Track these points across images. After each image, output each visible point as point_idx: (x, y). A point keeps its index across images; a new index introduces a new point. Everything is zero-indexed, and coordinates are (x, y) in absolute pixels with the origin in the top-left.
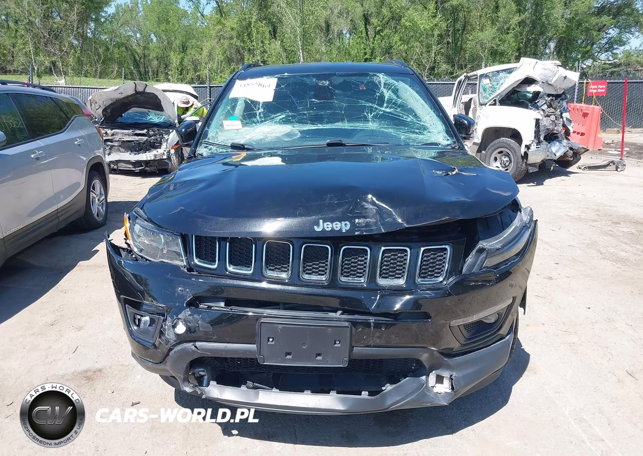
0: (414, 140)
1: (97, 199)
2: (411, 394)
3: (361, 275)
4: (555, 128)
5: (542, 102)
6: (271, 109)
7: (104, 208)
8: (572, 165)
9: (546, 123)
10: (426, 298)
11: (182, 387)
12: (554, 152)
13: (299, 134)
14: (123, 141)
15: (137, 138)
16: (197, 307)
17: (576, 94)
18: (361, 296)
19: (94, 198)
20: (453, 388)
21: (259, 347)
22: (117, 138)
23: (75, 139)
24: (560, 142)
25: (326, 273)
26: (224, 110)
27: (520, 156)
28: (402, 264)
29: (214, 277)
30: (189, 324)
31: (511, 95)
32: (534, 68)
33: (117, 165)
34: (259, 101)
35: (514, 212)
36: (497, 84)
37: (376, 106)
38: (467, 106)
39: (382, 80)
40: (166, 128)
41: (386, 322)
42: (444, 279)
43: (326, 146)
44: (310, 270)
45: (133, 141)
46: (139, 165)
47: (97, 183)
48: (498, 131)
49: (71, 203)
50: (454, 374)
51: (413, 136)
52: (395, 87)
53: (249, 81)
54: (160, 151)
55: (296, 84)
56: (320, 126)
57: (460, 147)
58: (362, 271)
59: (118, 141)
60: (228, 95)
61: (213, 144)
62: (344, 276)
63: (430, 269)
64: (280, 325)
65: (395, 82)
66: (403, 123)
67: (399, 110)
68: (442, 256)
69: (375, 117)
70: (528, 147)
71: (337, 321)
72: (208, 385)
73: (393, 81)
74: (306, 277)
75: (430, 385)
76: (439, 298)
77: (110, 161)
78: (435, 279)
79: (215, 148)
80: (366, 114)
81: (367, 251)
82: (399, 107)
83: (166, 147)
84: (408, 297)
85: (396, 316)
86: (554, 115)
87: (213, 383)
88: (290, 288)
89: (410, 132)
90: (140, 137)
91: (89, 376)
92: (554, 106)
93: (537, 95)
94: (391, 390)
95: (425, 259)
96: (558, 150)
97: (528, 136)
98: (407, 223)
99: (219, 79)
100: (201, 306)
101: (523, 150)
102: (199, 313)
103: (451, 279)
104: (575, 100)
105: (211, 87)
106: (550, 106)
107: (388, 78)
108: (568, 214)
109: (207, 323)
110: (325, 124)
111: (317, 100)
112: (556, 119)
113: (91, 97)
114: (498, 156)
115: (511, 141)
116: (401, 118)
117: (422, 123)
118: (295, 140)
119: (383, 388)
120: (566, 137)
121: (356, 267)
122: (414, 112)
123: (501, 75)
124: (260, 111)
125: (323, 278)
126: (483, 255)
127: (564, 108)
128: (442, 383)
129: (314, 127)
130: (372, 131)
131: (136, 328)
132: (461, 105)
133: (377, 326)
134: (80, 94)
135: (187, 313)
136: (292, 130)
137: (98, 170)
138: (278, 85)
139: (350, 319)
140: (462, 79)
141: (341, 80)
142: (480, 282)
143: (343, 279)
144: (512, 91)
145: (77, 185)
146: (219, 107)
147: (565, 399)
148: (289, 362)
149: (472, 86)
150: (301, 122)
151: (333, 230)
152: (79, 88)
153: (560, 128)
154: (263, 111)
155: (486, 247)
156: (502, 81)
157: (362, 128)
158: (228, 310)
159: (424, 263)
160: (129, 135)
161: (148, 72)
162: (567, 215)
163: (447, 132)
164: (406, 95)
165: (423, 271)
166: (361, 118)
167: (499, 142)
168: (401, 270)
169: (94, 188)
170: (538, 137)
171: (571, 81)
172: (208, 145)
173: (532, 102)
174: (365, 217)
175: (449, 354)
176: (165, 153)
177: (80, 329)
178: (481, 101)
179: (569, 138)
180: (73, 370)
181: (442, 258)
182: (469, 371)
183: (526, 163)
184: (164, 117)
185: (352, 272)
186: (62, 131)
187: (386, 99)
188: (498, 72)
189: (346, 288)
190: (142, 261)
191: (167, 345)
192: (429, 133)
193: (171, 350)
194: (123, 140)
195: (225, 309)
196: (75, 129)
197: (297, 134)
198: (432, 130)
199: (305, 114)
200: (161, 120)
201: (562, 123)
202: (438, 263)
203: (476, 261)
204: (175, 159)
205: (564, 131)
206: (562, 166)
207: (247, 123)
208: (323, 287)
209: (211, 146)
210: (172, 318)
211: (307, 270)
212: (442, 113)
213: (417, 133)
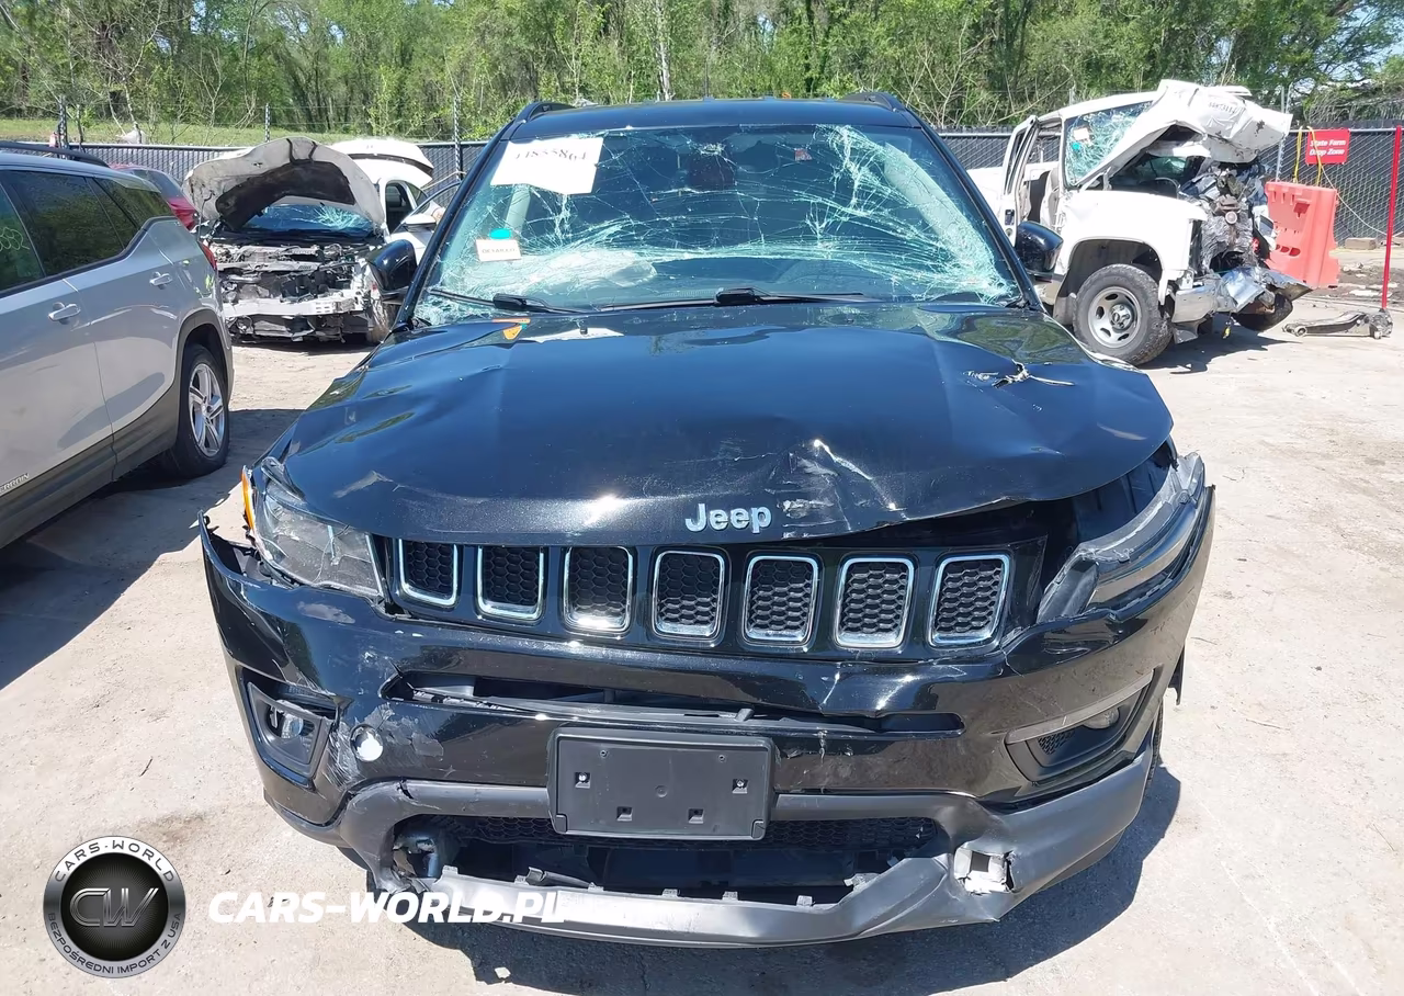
0: (922, 286)
1: (204, 408)
2: (914, 898)
3: (798, 623)
4: (1237, 241)
5: (1207, 182)
6: (589, 211)
7: (222, 428)
8: (1272, 324)
9: (1216, 228)
10: (952, 680)
11: (379, 881)
12: (1232, 295)
13: (654, 270)
14: (266, 272)
15: (296, 265)
16: (409, 697)
17: (1280, 159)
18: (798, 674)
19: (197, 405)
20: (1009, 883)
21: (556, 795)
22: (252, 265)
23: (151, 273)
24: (1246, 272)
25: (713, 618)
26: (478, 214)
27: (1155, 304)
28: (894, 597)
29: (449, 627)
30: (389, 739)
31: (1136, 165)
32: (1190, 103)
33: (254, 326)
34: (560, 192)
35: (1160, 467)
36: (1106, 140)
37: (830, 203)
38: (1037, 190)
39: (846, 142)
40: (362, 241)
41: (855, 737)
42: (994, 635)
43: (716, 301)
44: (674, 611)
45: (288, 272)
46: (302, 325)
47: (204, 371)
48: (1108, 247)
49: (146, 419)
50: (1014, 851)
51: (920, 275)
52: (876, 157)
53: (536, 144)
54: (349, 294)
55: (648, 150)
56: (703, 253)
57: (1028, 303)
58: (798, 614)
59: (255, 272)
60: (488, 177)
61: (452, 297)
62: (757, 626)
63: (961, 610)
64: (603, 745)
65: (877, 147)
66: (897, 245)
67: (886, 212)
68: (990, 578)
69: (830, 230)
70: (1174, 285)
71: (740, 734)
72: (438, 875)
73: (873, 144)
74: (666, 627)
75: (957, 876)
76: (982, 680)
77: (238, 318)
78: (973, 633)
79: (457, 306)
80: (808, 222)
81: (810, 567)
82: (885, 205)
83: (360, 285)
84: (909, 678)
85: (879, 723)
86: (1236, 211)
87: (450, 871)
88: (628, 654)
89: (913, 265)
90: (302, 263)
91: (176, 831)
92: (1234, 190)
93: (1195, 164)
94: (864, 892)
95: (950, 585)
96: (1241, 290)
97: (1174, 261)
98: (908, 513)
99: (481, 128)
100: (419, 694)
101: (1163, 290)
102: (413, 714)
103: (1012, 635)
104: (1278, 172)
105: (462, 147)
106: (1225, 190)
107: (860, 138)
108: (1267, 439)
109: (433, 737)
110: (713, 246)
111: (698, 189)
112: (1239, 220)
113: (190, 173)
114: (1107, 305)
115: (1137, 273)
116: (891, 232)
117: (939, 245)
118: (644, 284)
119: (848, 882)
120: (1259, 261)
121: (784, 604)
122: (921, 217)
123: (1114, 120)
124: (562, 216)
125: (706, 631)
126: (1087, 578)
127: (1257, 194)
128: (985, 869)
129: (687, 255)
130: (824, 263)
131: (271, 738)
132: (1024, 187)
133: (835, 746)
134: (171, 164)
135: (384, 713)
136: (637, 262)
137: (205, 343)
138: (604, 155)
139: (770, 729)
140: (1025, 129)
141: (750, 141)
142: (1079, 646)
143: (755, 634)
144: (1139, 157)
145: (158, 378)
146: (467, 208)
147: (1268, 892)
148: (626, 829)
149: (1049, 144)
150: (658, 241)
151: (730, 528)
152: (168, 149)
153: (1248, 242)
154: (569, 215)
155: (1094, 557)
156: (1116, 133)
157: (798, 258)
158: (480, 706)
159: (948, 595)
160: (277, 258)
161: (326, 111)
162: (1263, 443)
163: (999, 266)
164: (902, 177)
165: (945, 615)
166: (798, 232)
167: (1110, 274)
168: (892, 612)
169: (196, 383)
170: (1197, 261)
171: (1273, 132)
172: (440, 299)
173: (1184, 181)
174: (806, 496)
175: (1003, 804)
176: (359, 297)
177: (158, 716)
178: (1069, 180)
179: (1267, 262)
180: (139, 817)
181: (990, 583)
182: (1048, 842)
183: (1169, 320)
184: (355, 217)
185: (775, 618)
186: (120, 255)
187: (856, 187)
188: (1108, 112)
189: (761, 655)
190: (283, 583)
191: (339, 785)
192: (956, 269)
193: (348, 797)
194: (264, 269)
195: (474, 704)
196: (152, 249)
197: (648, 272)
198: (965, 262)
199: (667, 224)
200: (350, 225)
201: (1251, 229)
202: (980, 594)
203: (1071, 591)
204: (381, 311)
205: (1255, 245)
206: (1250, 326)
207: (532, 245)
208: (707, 652)
209: (449, 302)
210: (350, 723)
211: (668, 611)
212: (987, 221)
213: (928, 269)
